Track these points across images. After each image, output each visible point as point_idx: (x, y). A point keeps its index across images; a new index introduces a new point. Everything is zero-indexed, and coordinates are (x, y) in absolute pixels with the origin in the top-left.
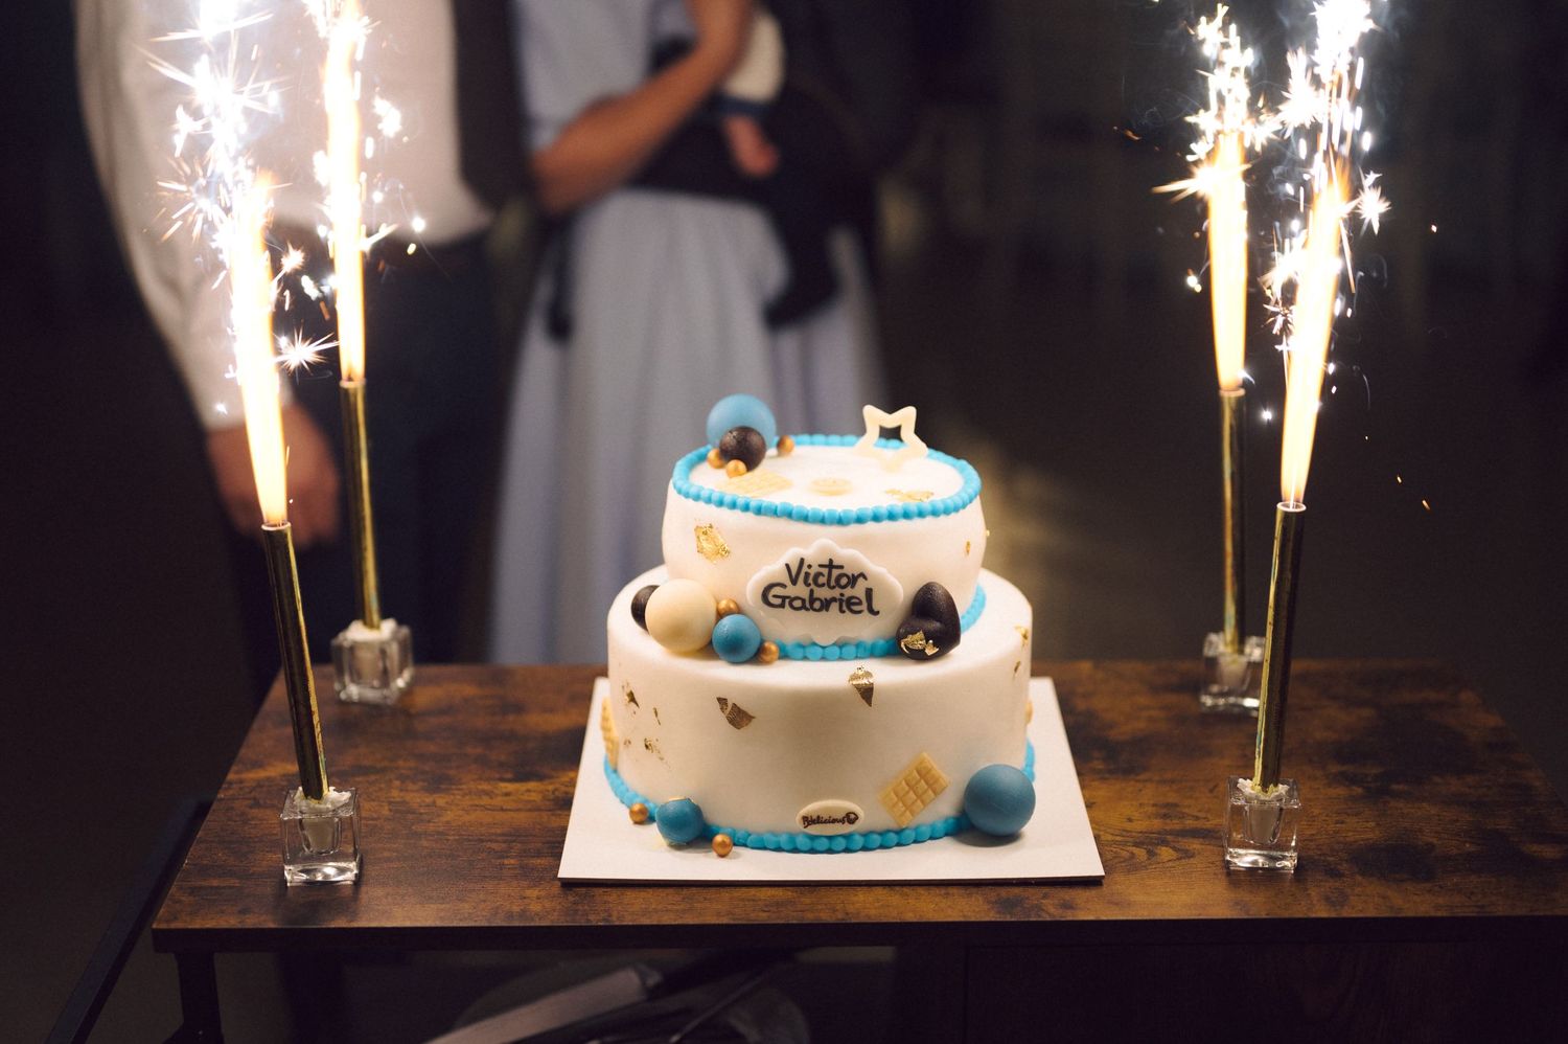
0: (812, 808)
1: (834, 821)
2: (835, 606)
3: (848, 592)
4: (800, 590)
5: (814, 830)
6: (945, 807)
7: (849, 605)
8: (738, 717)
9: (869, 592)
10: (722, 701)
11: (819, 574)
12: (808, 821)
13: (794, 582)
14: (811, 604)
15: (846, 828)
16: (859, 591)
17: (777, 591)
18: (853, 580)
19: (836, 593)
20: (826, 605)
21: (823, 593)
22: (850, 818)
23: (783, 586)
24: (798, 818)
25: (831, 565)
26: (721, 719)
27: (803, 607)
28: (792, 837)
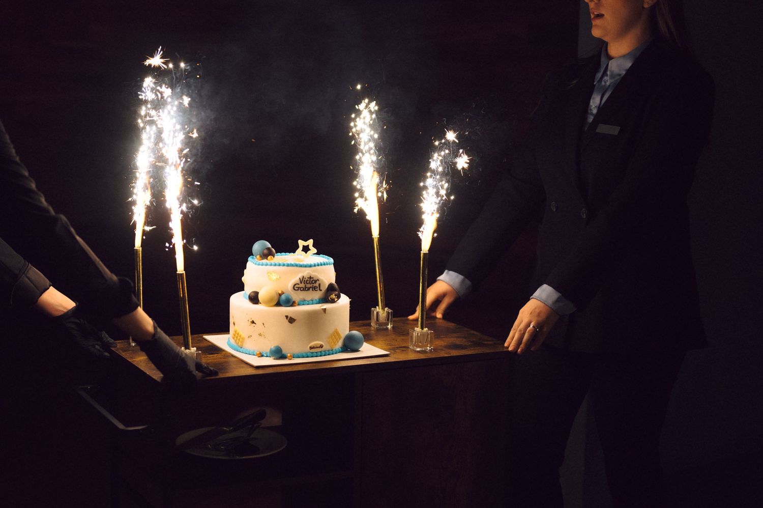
0: (312, 344)
1: (317, 347)
2: (311, 289)
3: (315, 285)
4: (303, 285)
5: (313, 350)
6: (340, 344)
7: (314, 289)
8: (291, 320)
9: (320, 284)
10: (287, 317)
11: (307, 280)
12: (311, 348)
13: (301, 283)
14: (306, 289)
15: (320, 350)
16: (317, 285)
17: (297, 286)
18: (316, 281)
19: (311, 285)
20: (309, 289)
21: (308, 286)
22: (321, 346)
23: (298, 284)
24: (308, 347)
25: (310, 278)
26: (287, 321)
27: (303, 290)
28: (307, 353)
